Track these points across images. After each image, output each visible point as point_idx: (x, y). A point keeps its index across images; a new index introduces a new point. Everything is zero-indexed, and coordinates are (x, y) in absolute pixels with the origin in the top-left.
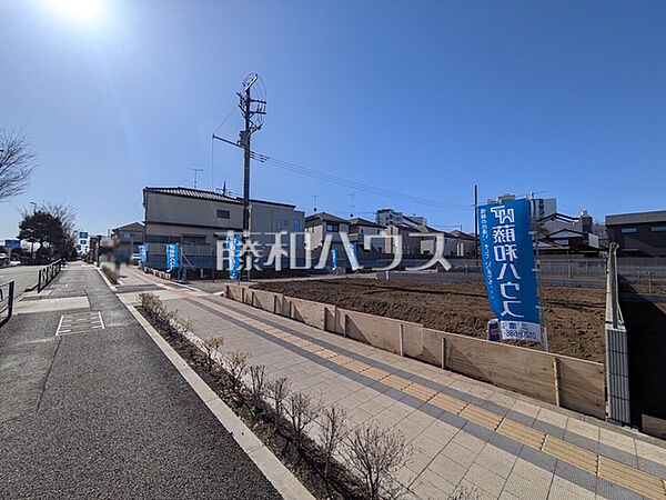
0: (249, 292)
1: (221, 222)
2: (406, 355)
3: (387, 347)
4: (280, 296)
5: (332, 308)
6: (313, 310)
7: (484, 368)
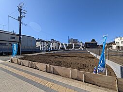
0: (20, 60)
1: (12, 40)
2: (72, 78)
3: (66, 76)
4: (31, 62)
5: (48, 65)
6: (42, 66)
7: (96, 81)
